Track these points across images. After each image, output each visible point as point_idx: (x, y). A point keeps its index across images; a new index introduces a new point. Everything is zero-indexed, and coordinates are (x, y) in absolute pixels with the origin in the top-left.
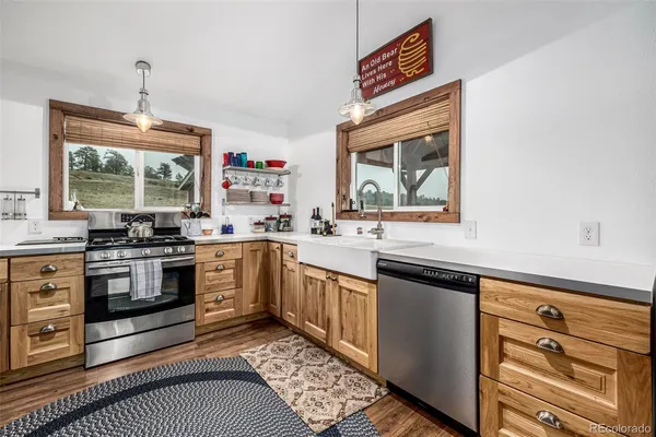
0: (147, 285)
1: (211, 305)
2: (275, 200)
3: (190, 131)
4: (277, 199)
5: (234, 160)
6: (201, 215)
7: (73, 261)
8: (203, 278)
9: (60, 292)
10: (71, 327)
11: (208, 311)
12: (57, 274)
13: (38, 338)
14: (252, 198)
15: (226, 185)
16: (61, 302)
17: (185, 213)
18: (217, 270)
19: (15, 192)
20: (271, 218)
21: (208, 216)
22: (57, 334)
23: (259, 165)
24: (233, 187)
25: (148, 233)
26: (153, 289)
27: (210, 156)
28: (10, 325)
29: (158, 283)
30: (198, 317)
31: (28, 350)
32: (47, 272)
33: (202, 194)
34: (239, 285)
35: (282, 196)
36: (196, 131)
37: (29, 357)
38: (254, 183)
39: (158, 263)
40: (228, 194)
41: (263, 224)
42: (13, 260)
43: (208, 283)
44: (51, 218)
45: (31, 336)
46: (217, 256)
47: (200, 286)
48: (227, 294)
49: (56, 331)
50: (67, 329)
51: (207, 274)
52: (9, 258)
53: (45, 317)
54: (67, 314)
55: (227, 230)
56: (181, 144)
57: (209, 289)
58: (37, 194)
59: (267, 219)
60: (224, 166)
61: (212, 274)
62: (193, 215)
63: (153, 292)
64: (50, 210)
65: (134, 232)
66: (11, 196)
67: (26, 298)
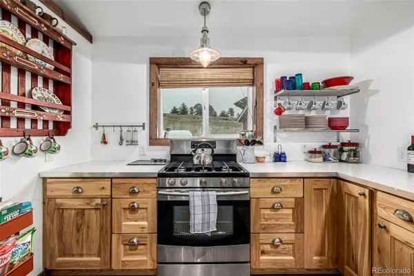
0: (203, 219)
1: (268, 248)
2: (336, 125)
3: (244, 63)
4: (339, 124)
5: (288, 84)
6: (254, 143)
7: (149, 185)
8: (258, 215)
9: (142, 211)
10: (148, 243)
11: (263, 253)
12: (139, 195)
13: (128, 247)
14: (307, 123)
15: (279, 112)
16: (143, 219)
17: (240, 140)
18: (273, 208)
19: (133, 126)
20: (330, 146)
21: (260, 143)
22: (140, 247)
23: (316, 86)
24: (286, 113)
25: (208, 161)
26: (208, 223)
27: (262, 84)
28: (112, 233)
29: (213, 217)
30: (253, 259)
31: (122, 255)
32: (133, 193)
33: (255, 122)
34: (299, 229)
35: (346, 120)
36: (249, 62)
37: (123, 262)
38: (310, 108)
39: (213, 195)
40: (280, 121)
41: (320, 152)
42: (114, 181)
43: (263, 222)
44: (151, 144)
45: (124, 244)
46: (273, 192)
47: (255, 223)
48: (285, 238)
49: (139, 244)
50: (145, 244)
51: (263, 211)
52: (112, 178)
53: (131, 231)
54: (146, 231)
55: (280, 158)
56: (237, 77)
57: (265, 229)
58: (143, 126)
59: (324, 147)
60: (276, 92)
61: (268, 212)
62: (247, 143)
63: (209, 228)
64: (150, 139)
65: (197, 158)
66: (130, 128)
67: (121, 212)
